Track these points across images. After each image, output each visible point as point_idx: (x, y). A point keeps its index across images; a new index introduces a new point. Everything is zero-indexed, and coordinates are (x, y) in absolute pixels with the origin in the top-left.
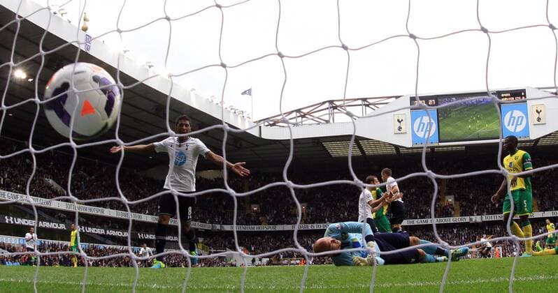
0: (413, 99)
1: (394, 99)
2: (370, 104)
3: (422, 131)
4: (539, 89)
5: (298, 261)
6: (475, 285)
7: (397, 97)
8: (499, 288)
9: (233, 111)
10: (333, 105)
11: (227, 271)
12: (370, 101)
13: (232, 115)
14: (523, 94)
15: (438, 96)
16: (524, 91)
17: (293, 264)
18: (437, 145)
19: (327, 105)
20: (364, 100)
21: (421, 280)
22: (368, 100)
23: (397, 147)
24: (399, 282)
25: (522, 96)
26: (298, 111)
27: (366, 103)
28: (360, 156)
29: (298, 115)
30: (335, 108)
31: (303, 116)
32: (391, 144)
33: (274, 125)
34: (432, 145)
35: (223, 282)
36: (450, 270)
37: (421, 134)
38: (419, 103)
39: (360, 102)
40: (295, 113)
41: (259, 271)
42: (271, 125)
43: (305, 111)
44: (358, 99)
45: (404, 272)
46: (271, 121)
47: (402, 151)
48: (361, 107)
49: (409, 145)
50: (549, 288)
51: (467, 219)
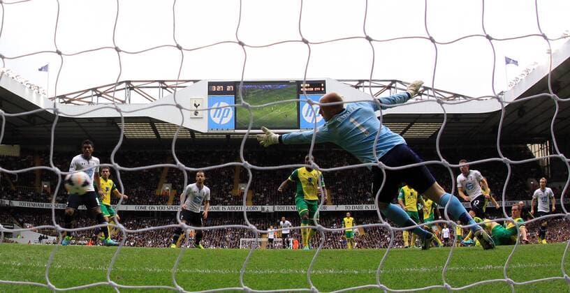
0: (211, 84)
1: (192, 83)
2: (167, 87)
3: (218, 117)
4: (339, 81)
5: (86, 242)
6: (264, 275)
7: (195, 81)
8: (288, 280)
9: (29, 86)
10: (130, 86)
11: (13, 248)
12: (168, 84)
13: (27, 90)
14: (322, 85)
15: (236, 82)
16: (324, 82)
17: (80, 244)
18: (232, 131)
19: (124, 85)
20: (162, 82)
21: (209, 268)
22: (166, 83)
23: (192, 132)
24: (187, 268)
25: (321, 87)
26: (94, 89)
27: (163, 85)
28: (154, 139)
29: (94, 93)
30: (132, 88)
31: (99, 95)
32: (185, 128)
33: (69, 102)
34: (227, 132)
35: (8, 259)
36: (250, 259)
37: (217, 120)
38: (217, 89)
39: (157, 84)
40: (91, 91)
41: (47, 249)
42: (66, 102)
43: (102, 90)
44: (156, 81)
45: (193, 259)
46: (67, 98)
47: (197, 135)
48: (158, 89)
49: (205, 130)
50: (337, 282)
51: (259, 208)
